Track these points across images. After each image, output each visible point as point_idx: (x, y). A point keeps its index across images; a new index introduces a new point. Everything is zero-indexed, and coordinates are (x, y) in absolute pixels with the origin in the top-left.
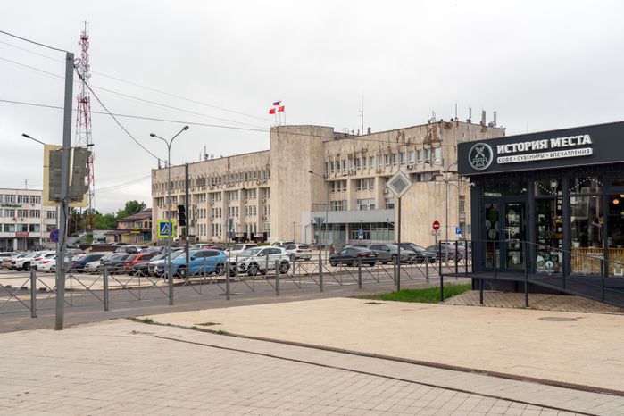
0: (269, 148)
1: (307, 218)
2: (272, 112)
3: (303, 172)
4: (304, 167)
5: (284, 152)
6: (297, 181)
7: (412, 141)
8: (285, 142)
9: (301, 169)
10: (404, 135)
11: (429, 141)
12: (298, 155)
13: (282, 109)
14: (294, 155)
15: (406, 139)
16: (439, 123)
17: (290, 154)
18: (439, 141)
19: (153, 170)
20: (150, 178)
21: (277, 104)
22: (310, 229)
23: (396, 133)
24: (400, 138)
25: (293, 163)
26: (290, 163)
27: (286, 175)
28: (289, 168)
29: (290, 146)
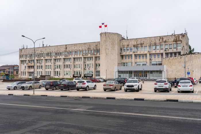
0: (100, 41)
1: (116, 69)
2: (100, 27)
3: (115, 51)
4: (115, 49)
5: (108, 43)
6: (112, 54)
7: (167, 41)
8: (108, 39)
9: (114, 50)
10: (163, 39)
11: (176, 41)
12: (113, 44)
13: (106, 26)
14: (112, 44)
15: (164, 40)
16: (181, 34)
17: (110, 44)
18: (181, 41)
19: (20, 49)
20: (19, 52)
21: (103, 24)
22: (117, 73)
23: (159, 38)
24: (161, 39)
25: (111, 47)
26: (110, 47)
27: (109, 52)
28: (110, 49)
29: (110, 41)
